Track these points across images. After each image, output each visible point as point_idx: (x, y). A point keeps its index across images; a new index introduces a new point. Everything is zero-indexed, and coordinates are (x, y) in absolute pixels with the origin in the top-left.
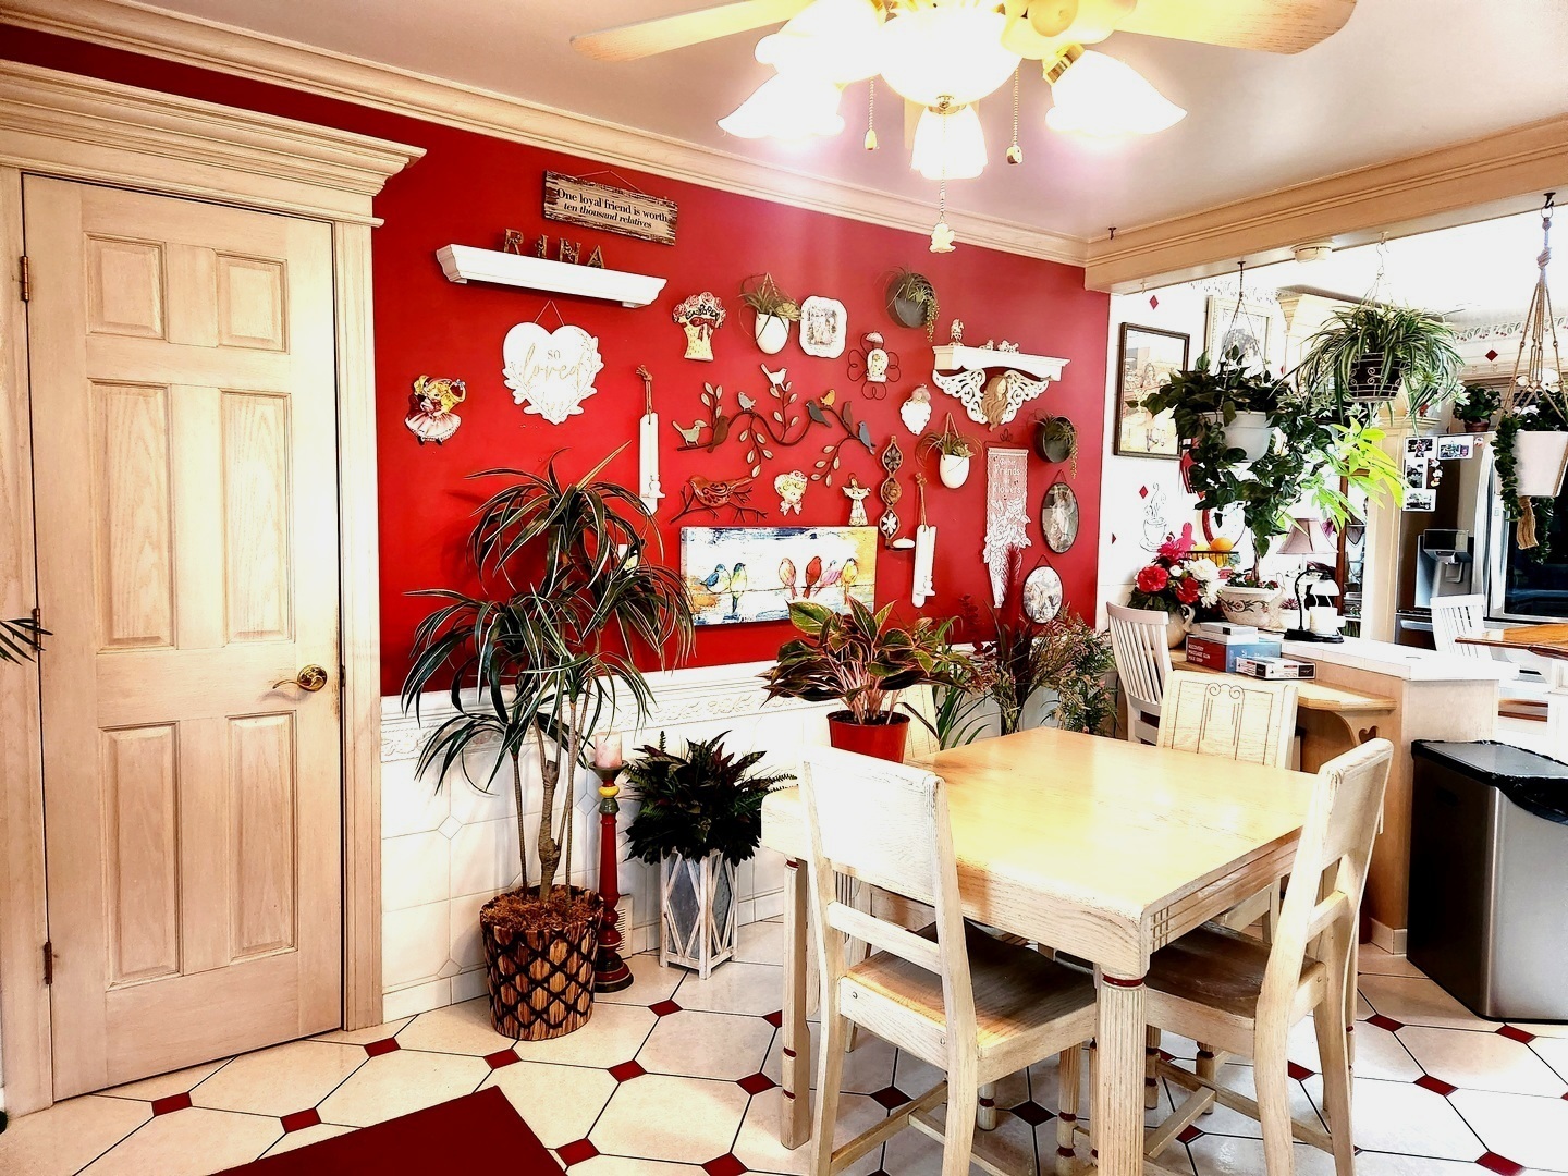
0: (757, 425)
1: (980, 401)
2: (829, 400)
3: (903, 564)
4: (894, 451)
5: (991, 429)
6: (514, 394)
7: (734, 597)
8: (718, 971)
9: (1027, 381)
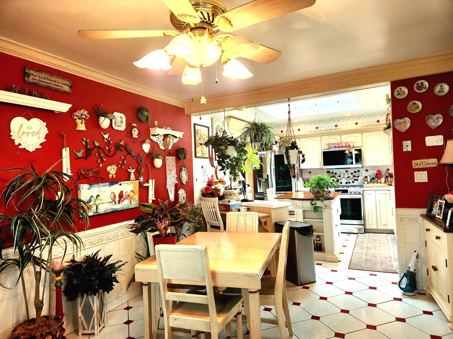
0: (100, 151)
1: (163, 143)
2: (122, 143)
3: (146, 191)
4: (141, 158)
5: (166, 151)
6: (15, 141)
7: (97, 206)
8: (101, 332)
9: (174, 138)
